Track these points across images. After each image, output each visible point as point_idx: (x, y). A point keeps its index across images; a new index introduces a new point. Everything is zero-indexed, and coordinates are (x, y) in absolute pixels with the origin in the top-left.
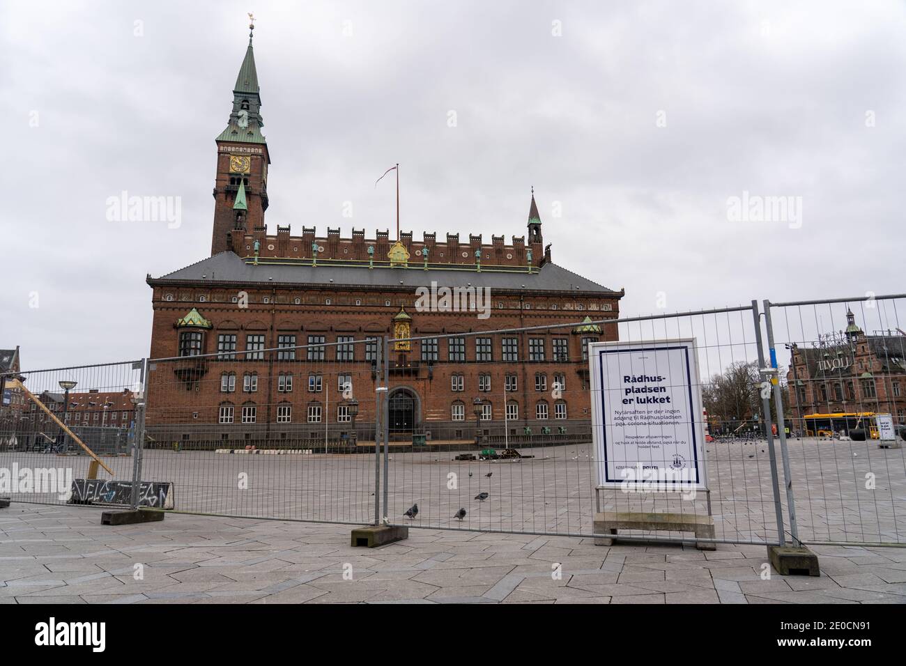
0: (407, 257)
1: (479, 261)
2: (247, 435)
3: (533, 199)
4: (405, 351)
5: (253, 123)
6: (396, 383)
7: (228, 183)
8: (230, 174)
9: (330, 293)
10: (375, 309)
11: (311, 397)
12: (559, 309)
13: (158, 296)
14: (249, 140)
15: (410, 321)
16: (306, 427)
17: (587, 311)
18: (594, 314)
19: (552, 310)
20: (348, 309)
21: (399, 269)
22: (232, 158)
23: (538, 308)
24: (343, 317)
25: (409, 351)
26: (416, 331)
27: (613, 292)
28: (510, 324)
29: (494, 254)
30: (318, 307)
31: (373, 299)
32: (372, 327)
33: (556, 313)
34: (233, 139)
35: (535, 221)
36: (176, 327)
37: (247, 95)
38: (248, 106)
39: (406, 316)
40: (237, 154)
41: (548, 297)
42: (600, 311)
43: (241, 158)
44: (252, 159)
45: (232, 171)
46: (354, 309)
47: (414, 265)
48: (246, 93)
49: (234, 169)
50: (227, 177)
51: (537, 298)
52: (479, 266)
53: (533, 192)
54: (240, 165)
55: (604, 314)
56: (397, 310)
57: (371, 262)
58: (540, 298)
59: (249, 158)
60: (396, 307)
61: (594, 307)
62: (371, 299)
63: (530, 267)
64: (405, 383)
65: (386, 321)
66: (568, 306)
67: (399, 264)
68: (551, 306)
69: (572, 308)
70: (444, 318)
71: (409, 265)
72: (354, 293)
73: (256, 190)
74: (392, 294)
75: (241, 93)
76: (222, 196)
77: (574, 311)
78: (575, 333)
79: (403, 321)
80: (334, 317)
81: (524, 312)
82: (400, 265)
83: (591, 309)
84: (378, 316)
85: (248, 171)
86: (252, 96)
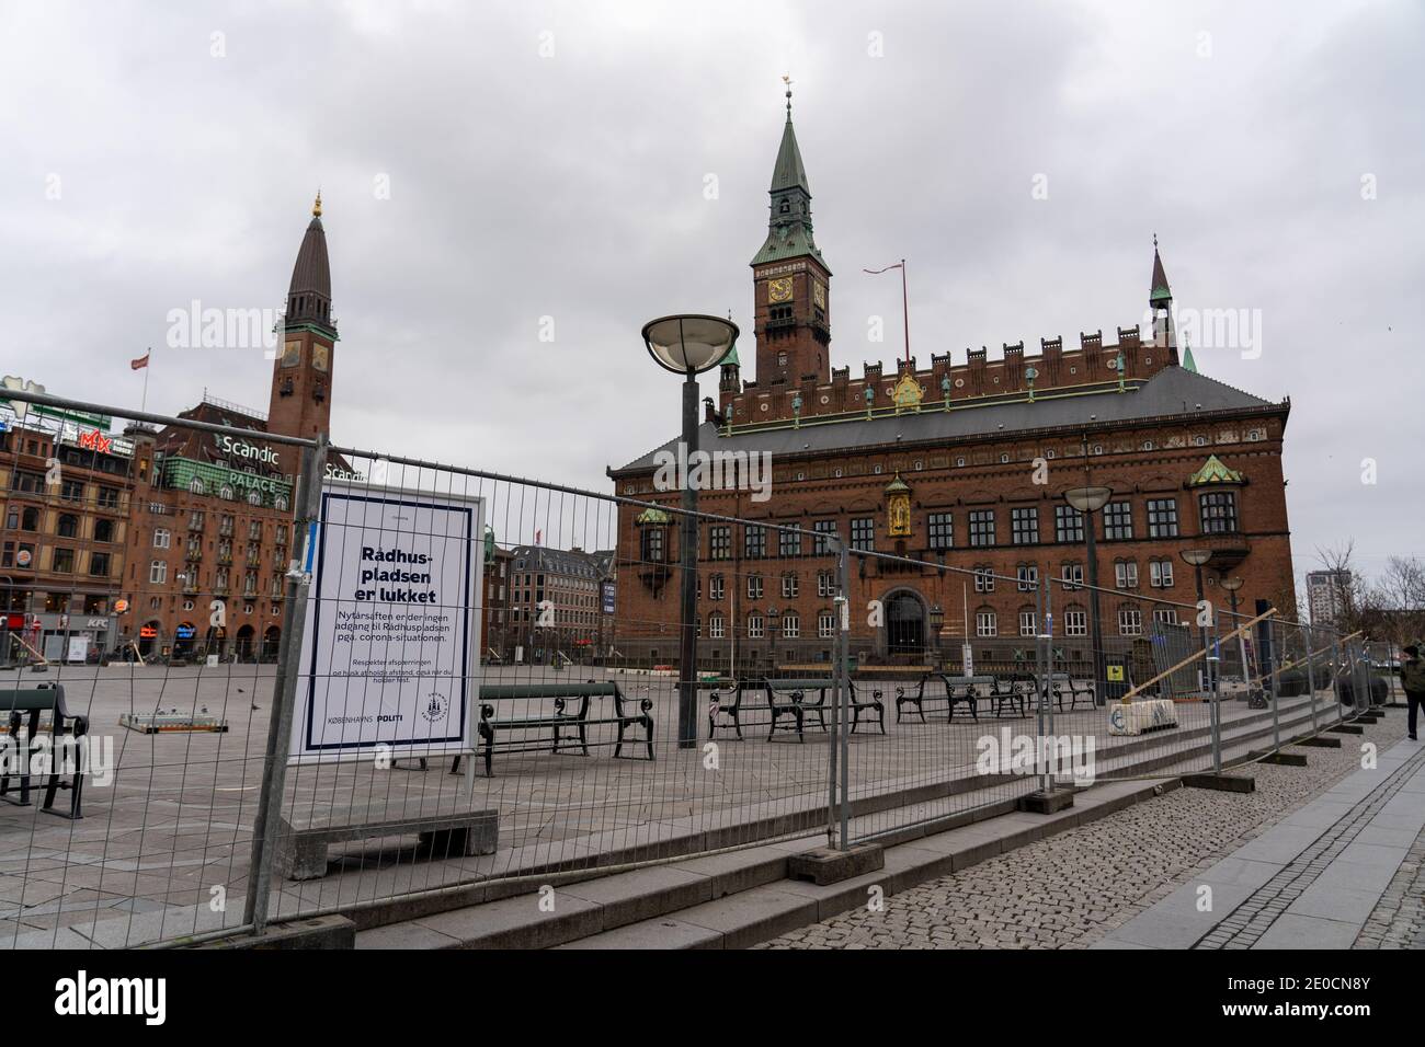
0: (920, 396)
1: (1031, 385)
2: (654, 653)
3: (1157, 257)
4: (902, 536)
5: (796, 228)
6: (895, 583)
7: (768, 319)
8: (770, 306)
9: (802, 464)
10: (860, 480)
11: (786, 604)
12: (1158, 448)
13: (620, 490)
14: (789, 254)
15: (910, 492)
16: (708, 643)
17: (1214, 446)
18: (1227, 450)
19: (1142, 452)
20: (825, 483)
21: (908, 416)
22: (771, 283)
23: (1116, 451)
24: (819, 495)
25: (910, 536)
26: (919, 506)
27: (1271, 405)
28: (1066, 482)
29: (1084, 364)
30: (788, 485)
31: (858, 466)
32: (858, 506)
33: (1151, 456)
34: (771, 258)
35: (1161, 295)
36: (638, 524)
37: (785, 193)
38: (788, 206)
39: (900, 486)
40: (775, 279)
41: (1134, 431)
42: (1240, 443)
43: (781, 281)
44: (794, 280)
45: (771, 301)
46: (832, 482)
47: (930, 407)
48: (784, 190)
49: (774, 298)
50: (767, 311)
51: (1114, 435)
52: (1031, 392)
53: (1156, 243)
54: (781, 291)
55: (1250, 447)
56: (891, 477)
57: (869, 411)
58: (1119, 434)
59: (790, 279)
60: (888, 474)
61: (1227, 438)
62: (854, 467)
63: (1122, 382)
64: (906, 581)
65: (876, 495)
66: (1175, 442)
67: (908, 409)
68: (1142, 444)
69: (1183, 445)
70: (960, 482)
71: (923, 407)
72: (832, 461)
73: (802, 321)
74: (882, 457)
75: (778, 191)
76: (764, 337)
77: (1187, 448)
78: (1187, 487)
79: (898, 493)
80: (808, 496)
81: (1092, 460)
82: (910, 410)
83: (1222, 442)
84: (866, 489)
85: (791, 297)
86: (792, 191)
